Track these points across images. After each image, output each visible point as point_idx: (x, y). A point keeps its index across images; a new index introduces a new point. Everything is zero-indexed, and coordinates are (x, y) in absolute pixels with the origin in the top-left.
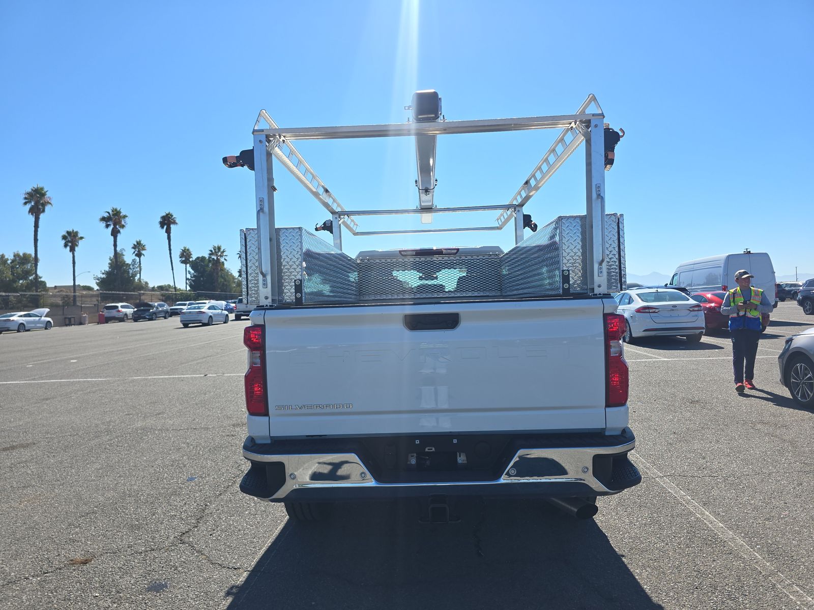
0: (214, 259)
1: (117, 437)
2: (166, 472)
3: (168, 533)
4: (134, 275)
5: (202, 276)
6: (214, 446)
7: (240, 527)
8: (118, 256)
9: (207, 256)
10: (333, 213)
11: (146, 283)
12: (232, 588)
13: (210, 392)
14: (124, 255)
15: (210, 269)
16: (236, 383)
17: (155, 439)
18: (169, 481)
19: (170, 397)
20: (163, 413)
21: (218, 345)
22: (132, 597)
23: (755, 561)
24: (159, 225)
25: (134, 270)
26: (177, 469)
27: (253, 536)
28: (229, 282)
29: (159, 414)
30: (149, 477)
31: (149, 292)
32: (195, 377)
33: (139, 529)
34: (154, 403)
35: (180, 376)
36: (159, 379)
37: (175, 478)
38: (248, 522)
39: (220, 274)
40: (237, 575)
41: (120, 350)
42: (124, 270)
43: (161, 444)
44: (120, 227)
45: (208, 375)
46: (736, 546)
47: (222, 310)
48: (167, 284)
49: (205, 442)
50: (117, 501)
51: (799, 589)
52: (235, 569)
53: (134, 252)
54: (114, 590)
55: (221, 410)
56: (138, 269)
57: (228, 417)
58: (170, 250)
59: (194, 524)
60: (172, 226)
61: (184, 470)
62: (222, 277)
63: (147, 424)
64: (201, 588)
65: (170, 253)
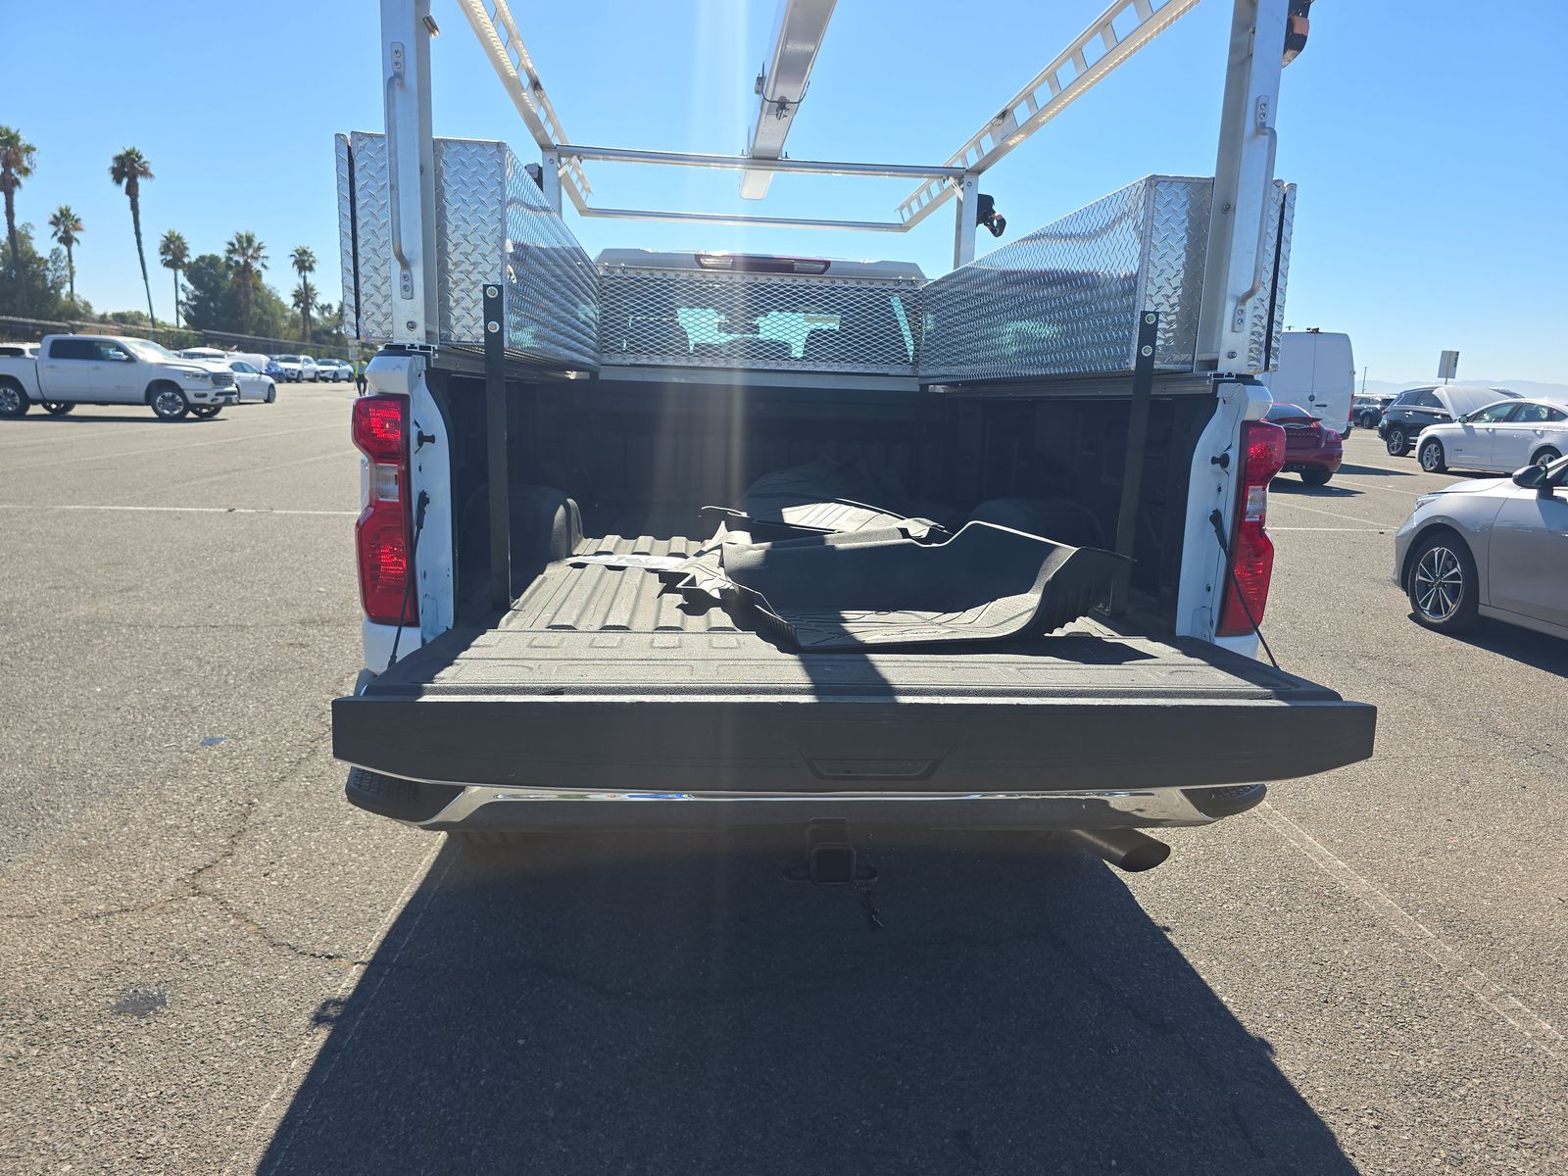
0: (237, 262)
1: (29, 638)
2: (149, 723)
3: (162, 869)
4: (57, 286)
5: (212, 299)
6: (261, 667)
7: (334, 857)
8: (18, 238)
9: (222, 255)
10: (546, 147)
11: (87, 305)
12: (325, 1006)
13: (243, 547)
14: (31, 238)
15: (230, 284)
16: (302, 531)
17: (121, 646)
18: (159, 745)
19: (153, 553)
20: (137, 588)
21: (256, 447)
22: (77, 1029)
23: (1423, 942)
24: (111, 177)
25: (58, 274)
26: (177, 716)
27: (368, 878)
28: (273, 315)
29: (129, 589)
30: (110, 733)
31: (92, 324)
32: (207, 513)
33: (89, 857)
34: (116, 564)
35: (172, 509)
36: (125, 512)
37: (173, 738)
38: (352, 844)
39: (252, 296)
40: (334, 974)
41: (32, 446)
42: (34, 272)
43: (135, 659)
44: (20, 172)
45: (237, 510)
46: (1379, 908)
47: (261, 373)
48: (133, 310)
49: (239, 657)
50: (32, 789)
51: (1521, 1005)
52: (330, 957)
53: (55, 234)
54: (30, 1011)
55: (271, 586)
56: (68, 273)
57: (287, 604)
58: (138, 234)
59: (224, 847)
60: (141, 181)
61: (194, 720)
62: (256, 303)
63: (100, 612)
64: (248, 1004)
65: (139, 242)
